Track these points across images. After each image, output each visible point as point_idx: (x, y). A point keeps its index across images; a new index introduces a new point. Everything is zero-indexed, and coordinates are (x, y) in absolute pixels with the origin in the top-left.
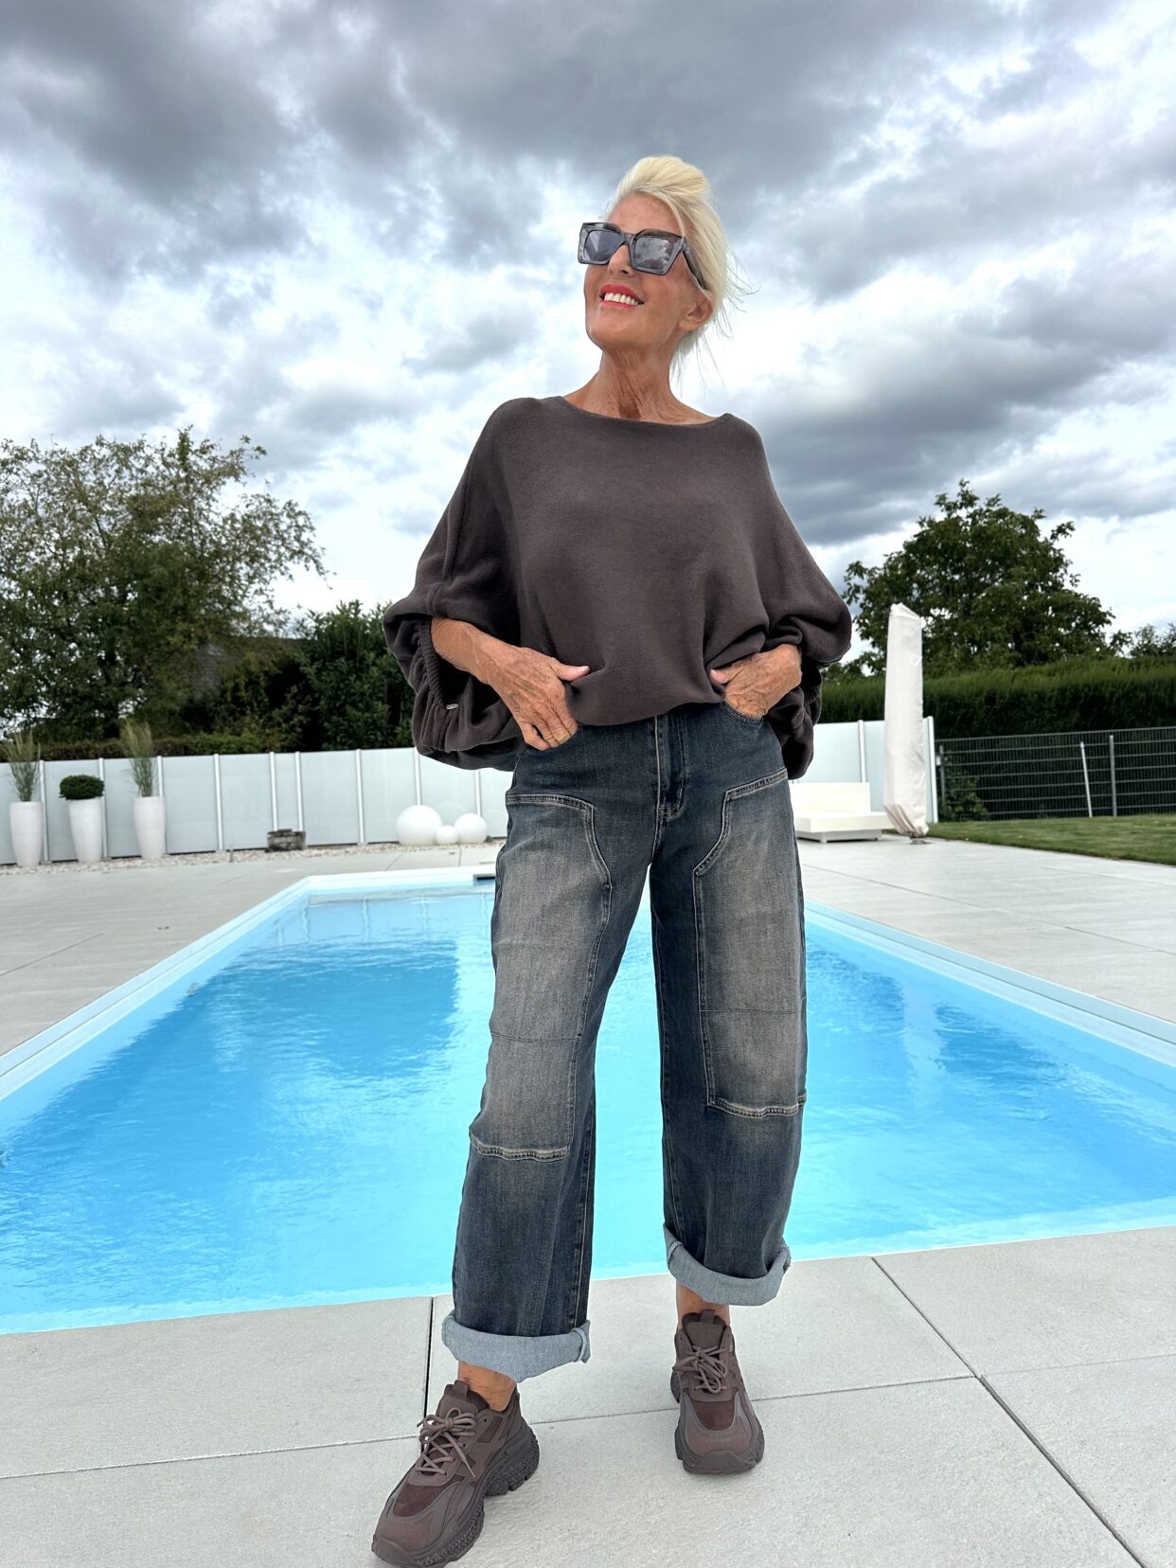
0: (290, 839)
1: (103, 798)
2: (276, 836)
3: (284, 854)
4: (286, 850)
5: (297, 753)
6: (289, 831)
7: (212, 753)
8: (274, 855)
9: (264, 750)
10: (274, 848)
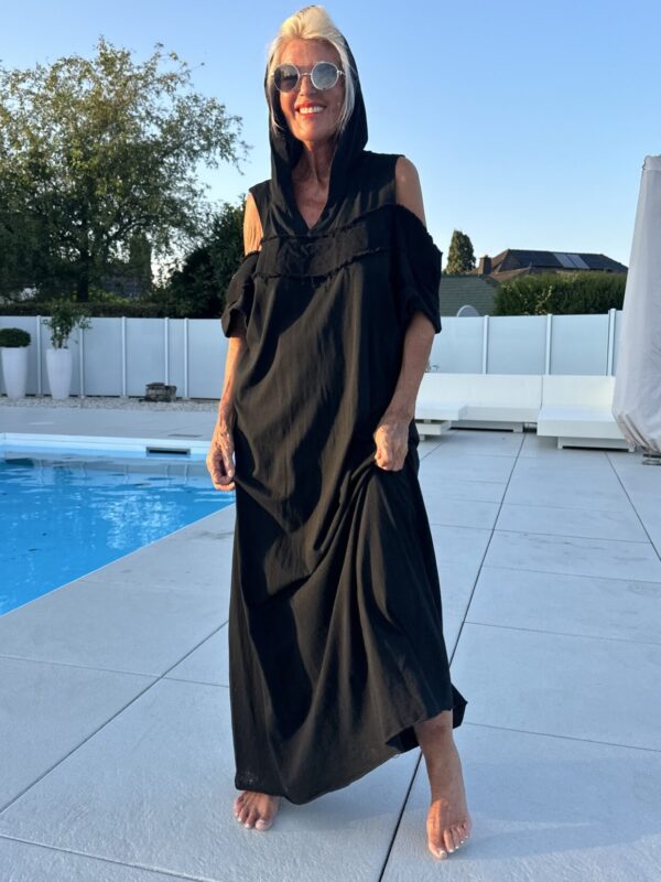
0: (159, 392)
1: (28, 347)
2: (153, 388)
3: (152, 404)
4: (155, 400)
5: (186, 320)
6: (162, 384)
7: (120, 316)
8: (146, 403)
9: (160, 315)
10: (148, 399)
